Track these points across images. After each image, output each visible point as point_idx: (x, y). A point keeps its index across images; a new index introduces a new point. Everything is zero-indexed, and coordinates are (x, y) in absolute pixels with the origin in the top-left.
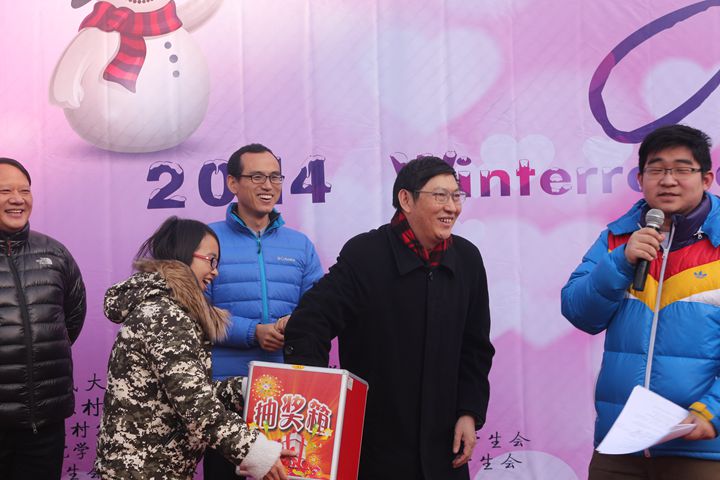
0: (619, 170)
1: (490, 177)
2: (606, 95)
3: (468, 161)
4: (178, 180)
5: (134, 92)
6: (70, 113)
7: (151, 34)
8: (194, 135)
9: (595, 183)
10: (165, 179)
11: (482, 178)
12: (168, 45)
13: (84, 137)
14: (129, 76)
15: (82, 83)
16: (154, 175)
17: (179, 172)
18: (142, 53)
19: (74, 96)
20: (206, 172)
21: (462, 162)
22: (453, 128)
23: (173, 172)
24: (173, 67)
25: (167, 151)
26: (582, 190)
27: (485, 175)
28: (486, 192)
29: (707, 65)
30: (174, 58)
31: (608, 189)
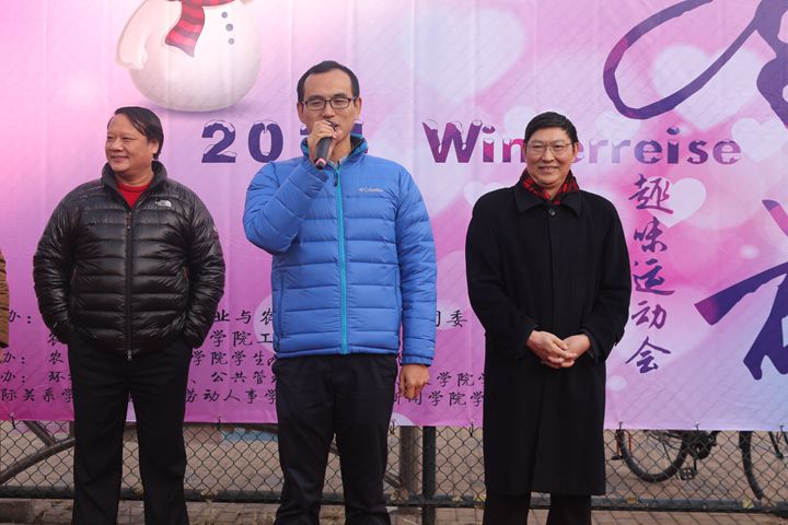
0: (627, 143)
1: (511, 144)
2: (619, 74)
3: (493, 130)
4: (230, 137)
5: (192, 55)
6: (135, 74)
7: (209, 5)
8: (245, 98)
9: (605, 154)
10: (219, 136)
11: (504, 145)
12: (224, 15)
13: (146, 96)
14: (188, 41)
15: (146, 47)
16: (208, 132)
17: (231, 130)
18: (202, 21)
19: (138, 58)
20: (256, 131)
21: (487, 131)
22: (480, 99)
23: (225, 130)
24: (229, 35)
25: (221, 111)
26: (593, 159)
27: (507, 143)
28: (507, 159)
29: (711, 52)
30: (230, 27)
31: (616, 160)
